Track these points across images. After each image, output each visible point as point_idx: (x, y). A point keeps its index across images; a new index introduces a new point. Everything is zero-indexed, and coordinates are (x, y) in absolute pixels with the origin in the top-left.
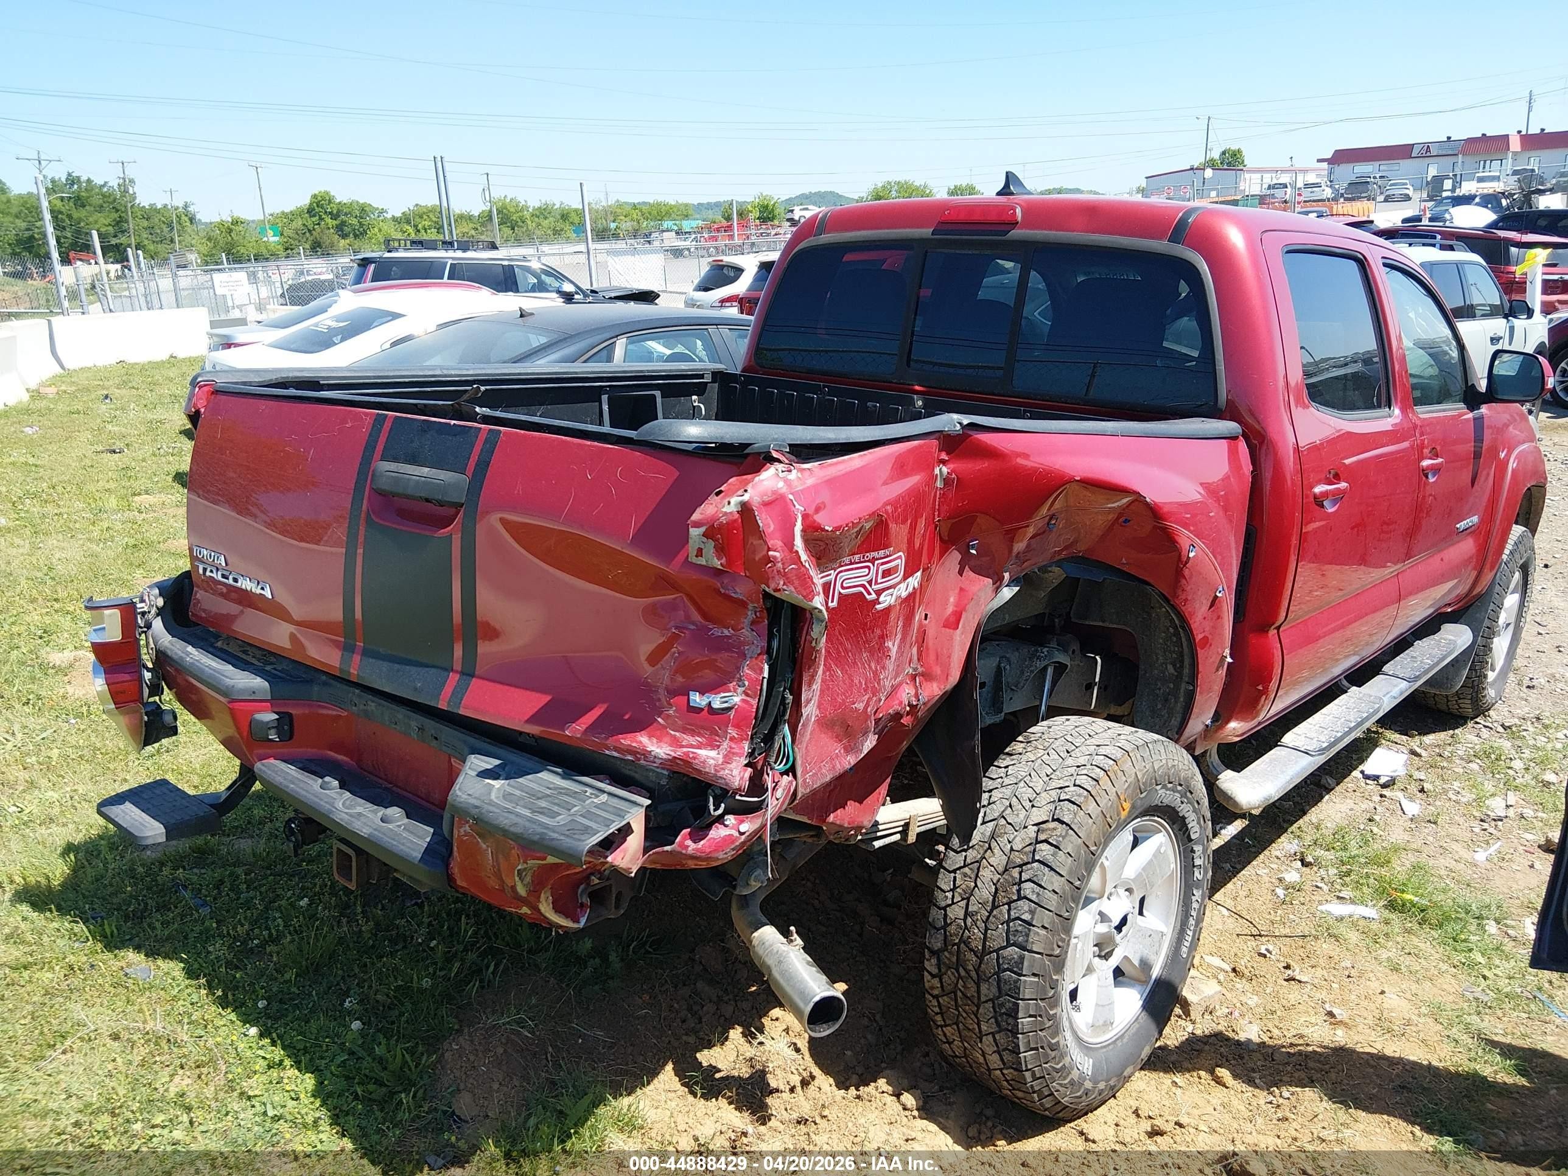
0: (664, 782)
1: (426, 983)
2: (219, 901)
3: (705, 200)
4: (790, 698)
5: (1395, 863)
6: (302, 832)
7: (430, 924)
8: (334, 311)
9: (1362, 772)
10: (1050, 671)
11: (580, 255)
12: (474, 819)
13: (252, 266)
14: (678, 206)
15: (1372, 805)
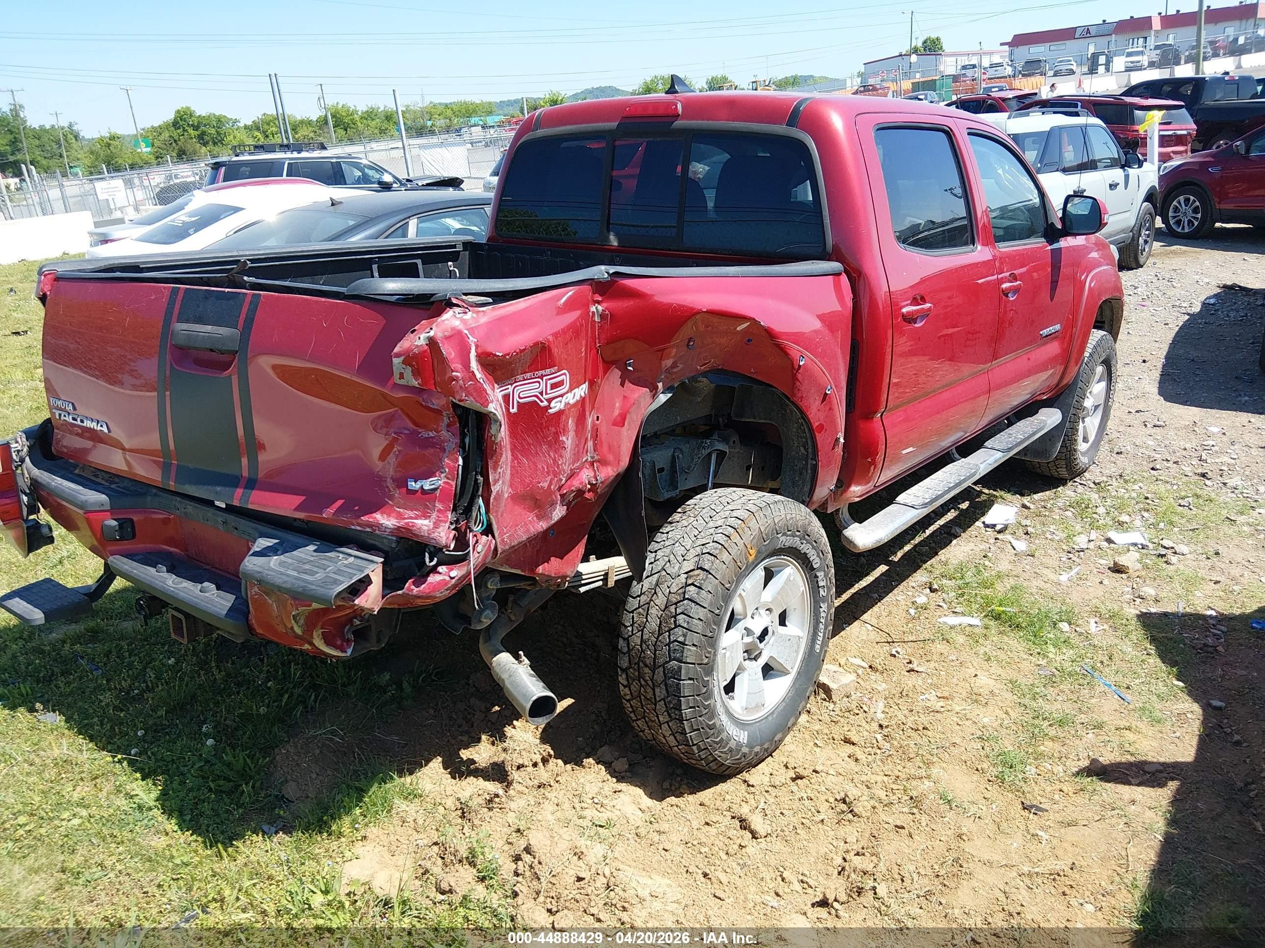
0: (394, 545)
1: (263, 710)
2: (109, 665)
3: (505, 98)
4: (480, 479)
5: (999, 586)
6: (148, 607)
7: (268, 671)
8: (189, 208)
9: (984, 523)
10: (714, 457)
11: (397, 151)
12: (257, 581)
13: (128, 174)
14: (482, 104)
15: (988, 546)
